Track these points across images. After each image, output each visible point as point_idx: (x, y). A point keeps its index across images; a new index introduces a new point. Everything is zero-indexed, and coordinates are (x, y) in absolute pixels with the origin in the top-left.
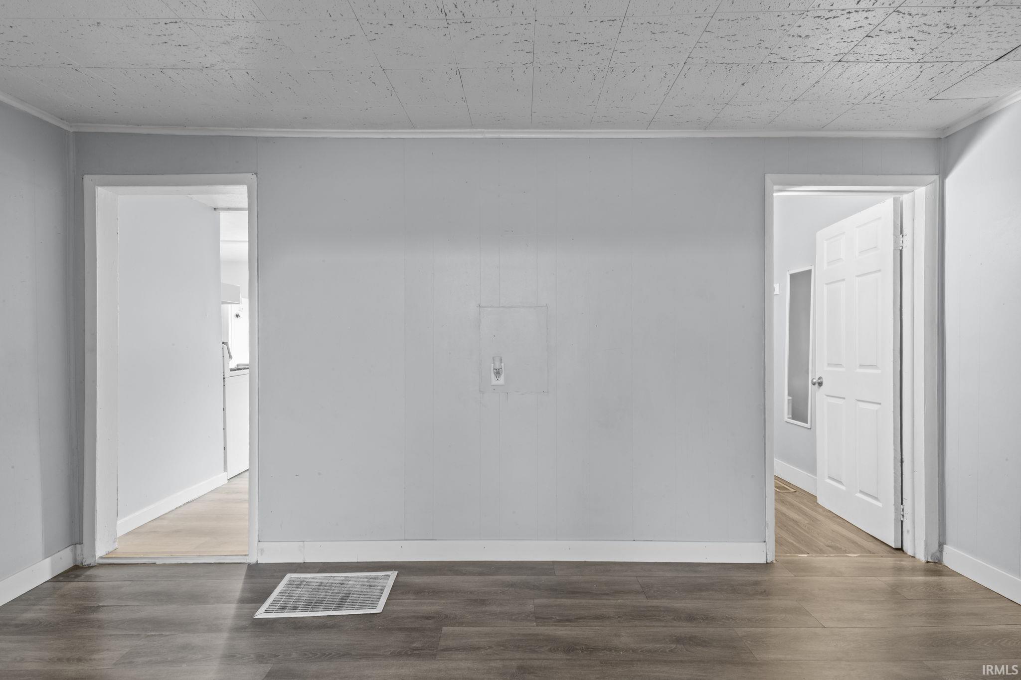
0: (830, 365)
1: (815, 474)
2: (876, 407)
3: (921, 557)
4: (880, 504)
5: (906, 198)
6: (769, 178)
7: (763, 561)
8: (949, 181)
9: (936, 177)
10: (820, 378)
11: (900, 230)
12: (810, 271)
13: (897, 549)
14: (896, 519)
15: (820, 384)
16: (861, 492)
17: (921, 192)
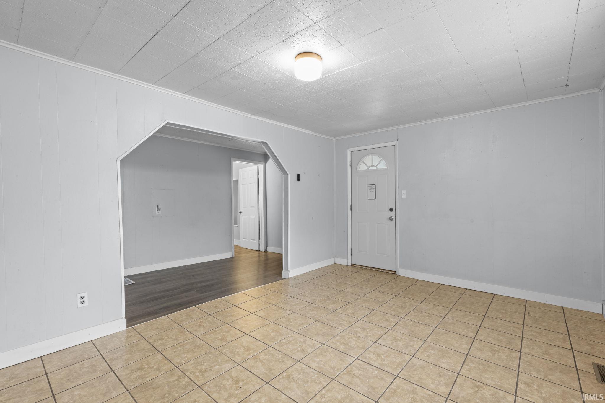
0: (243, 207)
1: (240, 240)
2: (254, 217)
3: (263, 251)
4: (255, 241)
5: (259, 166)
6: (232, 159)
7: (232, 257)
8: (266, 164)
9: (264, 163)
10: (241, 211)
11: (258, 174)
12: (237, 180)
13: (259, 251)
14: (259, 243)
15: (241, 213)
16: (251, 240)
17: (262, 166)
